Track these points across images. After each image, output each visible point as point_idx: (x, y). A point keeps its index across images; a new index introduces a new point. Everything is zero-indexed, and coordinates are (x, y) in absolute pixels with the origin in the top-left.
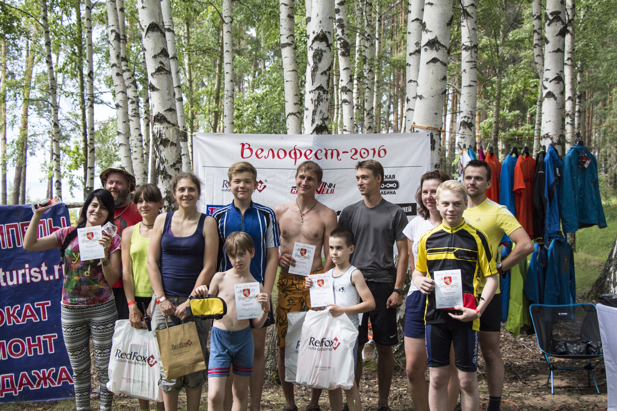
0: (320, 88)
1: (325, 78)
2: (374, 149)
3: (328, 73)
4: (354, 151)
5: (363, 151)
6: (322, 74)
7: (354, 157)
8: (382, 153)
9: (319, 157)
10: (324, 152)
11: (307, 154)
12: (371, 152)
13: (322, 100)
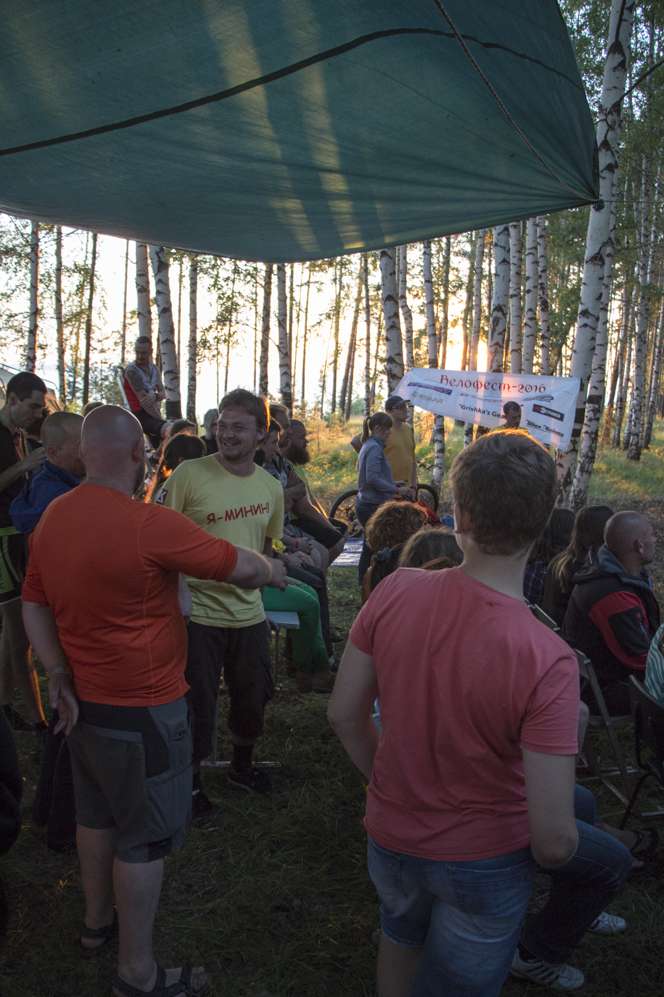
0: (497, 344)
1: (500, 337)
2: (536, 387)
3: (503, 333)
4: (521, 386)
5: (528, 387)
6: (499, 334)
7: (521, 391)
8: (542, 390)
9: (494, 388)
10: (498, 385)
11: (486, 385)
12: (534, 388)
13: (498, 353)
